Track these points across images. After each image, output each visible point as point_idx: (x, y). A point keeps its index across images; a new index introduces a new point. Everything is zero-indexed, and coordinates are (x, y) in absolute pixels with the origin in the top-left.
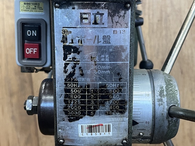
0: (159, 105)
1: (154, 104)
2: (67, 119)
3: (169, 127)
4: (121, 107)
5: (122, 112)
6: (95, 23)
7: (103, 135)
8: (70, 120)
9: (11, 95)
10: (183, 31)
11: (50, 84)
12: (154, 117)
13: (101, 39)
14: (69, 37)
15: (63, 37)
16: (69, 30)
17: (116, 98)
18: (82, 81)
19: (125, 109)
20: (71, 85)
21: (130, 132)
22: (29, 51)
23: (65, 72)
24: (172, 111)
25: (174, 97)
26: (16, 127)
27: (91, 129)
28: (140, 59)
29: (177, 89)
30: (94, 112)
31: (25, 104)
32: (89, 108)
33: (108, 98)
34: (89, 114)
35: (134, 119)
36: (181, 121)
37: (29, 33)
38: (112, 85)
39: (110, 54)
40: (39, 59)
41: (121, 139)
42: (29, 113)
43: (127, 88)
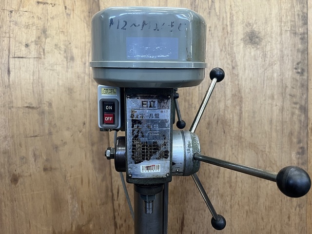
0: (188, 153)
1: (185, 152)
2: (133, 162)
3: (194, 166)
4: (165, 155)
5: (166, 158)
6: (150, 107)
7: (155, 171)
8: (136, 163)
9: (93, 144)
10: (203, 105)
11: (122, 141)
12: (185, 160)
13: (154, 116)
14: (135, 114)
15: (132, 114)
16: (135, 110)
17: (163, 149)
18: (142, 139)
19: (168, 156)
20: (136, 142)
21: (171, 169)
22: (107, 119)
23: (133, 135)
24: (195, 156)
25: (197, 148)
26: (95, 168)
27: (148, 168)
28: (177, 120)
29: (198, 142)
30: (150, 158)
31: (106, 152)
32: (147, 155)
33: (158, 149)
34: (147, 159)
35: (173, 161)
36: (201, 162)
37: (107, 108)
38: (160, 142)
39: (159, 124)
40: (114, 123)
41: (166, 173)
42: (109, 158)
43: (169, 144)
